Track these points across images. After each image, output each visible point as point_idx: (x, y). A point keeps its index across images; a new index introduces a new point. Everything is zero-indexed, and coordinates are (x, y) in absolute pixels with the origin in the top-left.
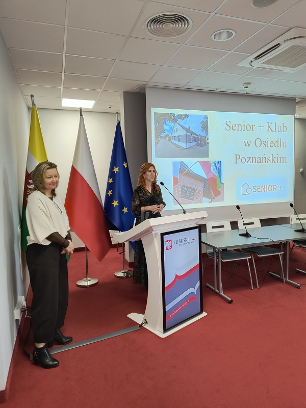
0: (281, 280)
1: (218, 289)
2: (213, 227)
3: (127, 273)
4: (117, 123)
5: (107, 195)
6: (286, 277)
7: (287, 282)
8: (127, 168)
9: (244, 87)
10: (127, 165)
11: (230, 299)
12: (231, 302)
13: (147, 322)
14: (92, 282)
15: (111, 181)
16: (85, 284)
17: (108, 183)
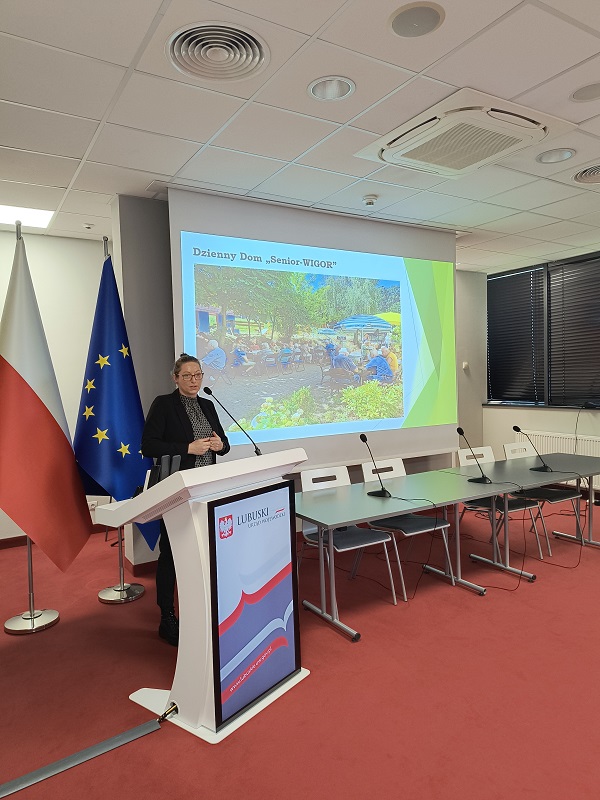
0: (448, 581)
1: (329, 611)
2: (315, 480)
3: (128, 590)
4: (104, 259)
5: (81, 418)
6: (455, 574)
7: (458, 584)
8: (129, 358)
9: (365, 202)
10: (129, 351)
11: (355, 633)
12: (355, 639)
13: (176, 710)
14: (44, 619)
15: (90, 385)
16: (27, 625)
17: (85, 391)
